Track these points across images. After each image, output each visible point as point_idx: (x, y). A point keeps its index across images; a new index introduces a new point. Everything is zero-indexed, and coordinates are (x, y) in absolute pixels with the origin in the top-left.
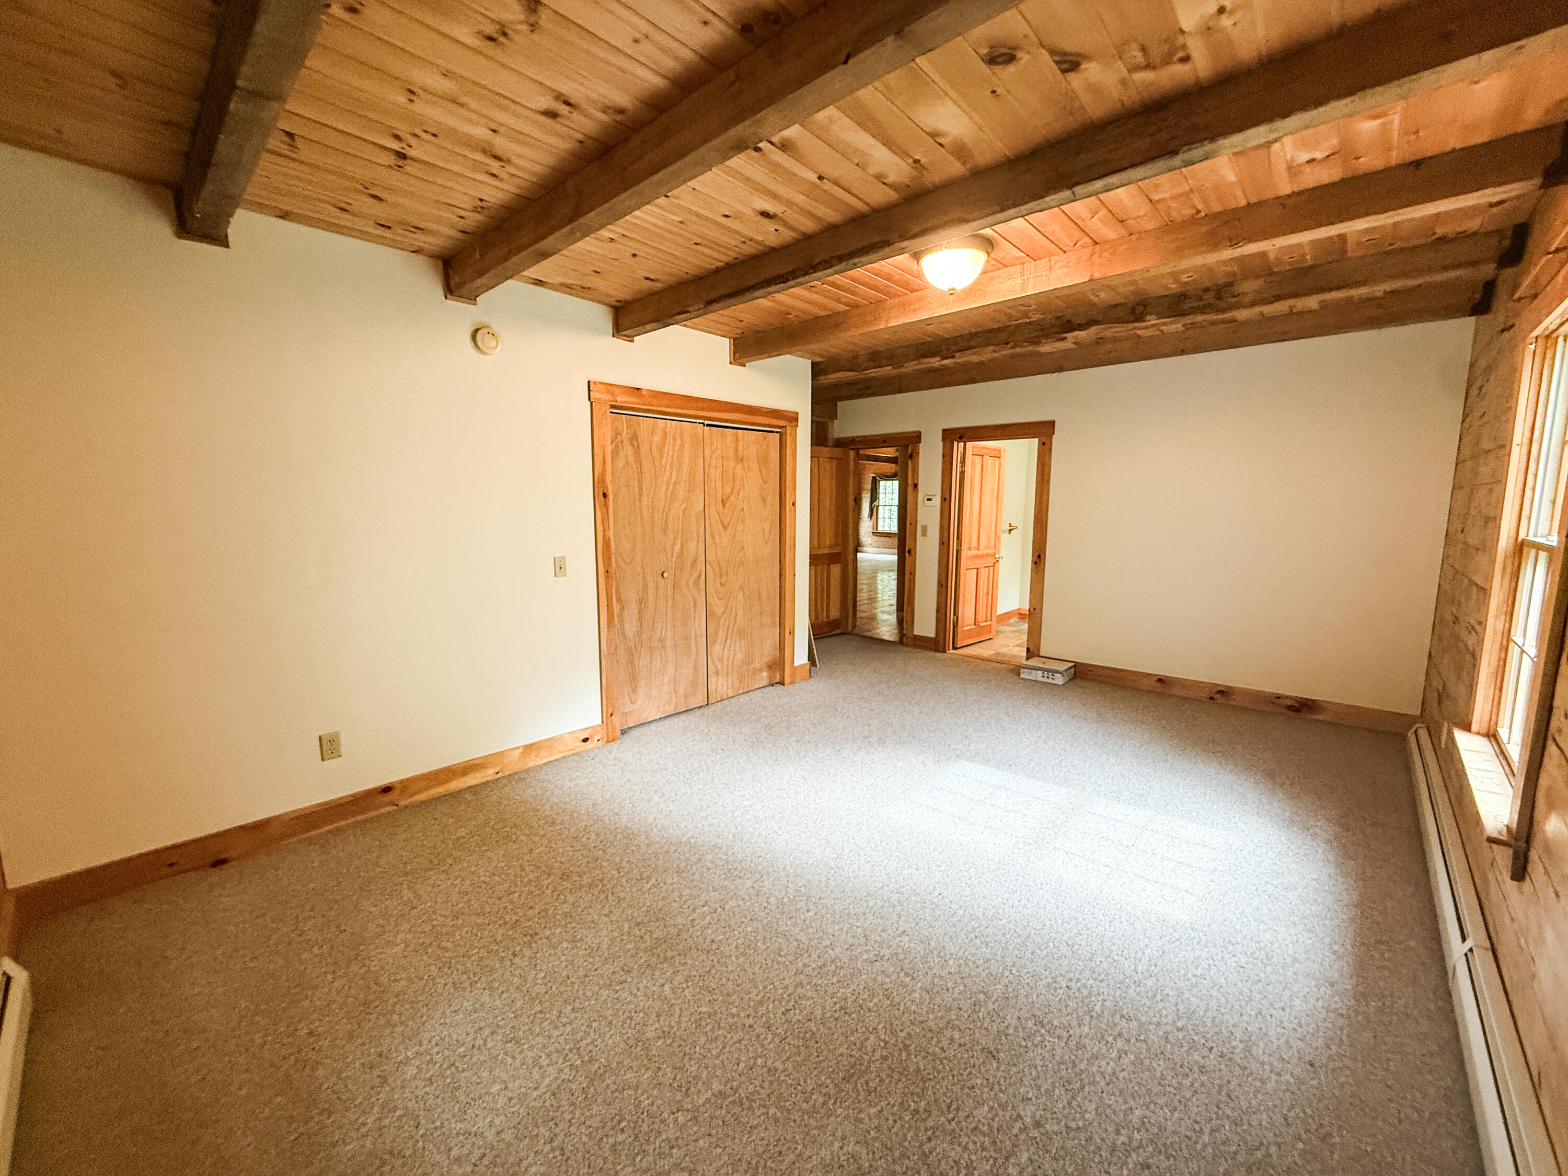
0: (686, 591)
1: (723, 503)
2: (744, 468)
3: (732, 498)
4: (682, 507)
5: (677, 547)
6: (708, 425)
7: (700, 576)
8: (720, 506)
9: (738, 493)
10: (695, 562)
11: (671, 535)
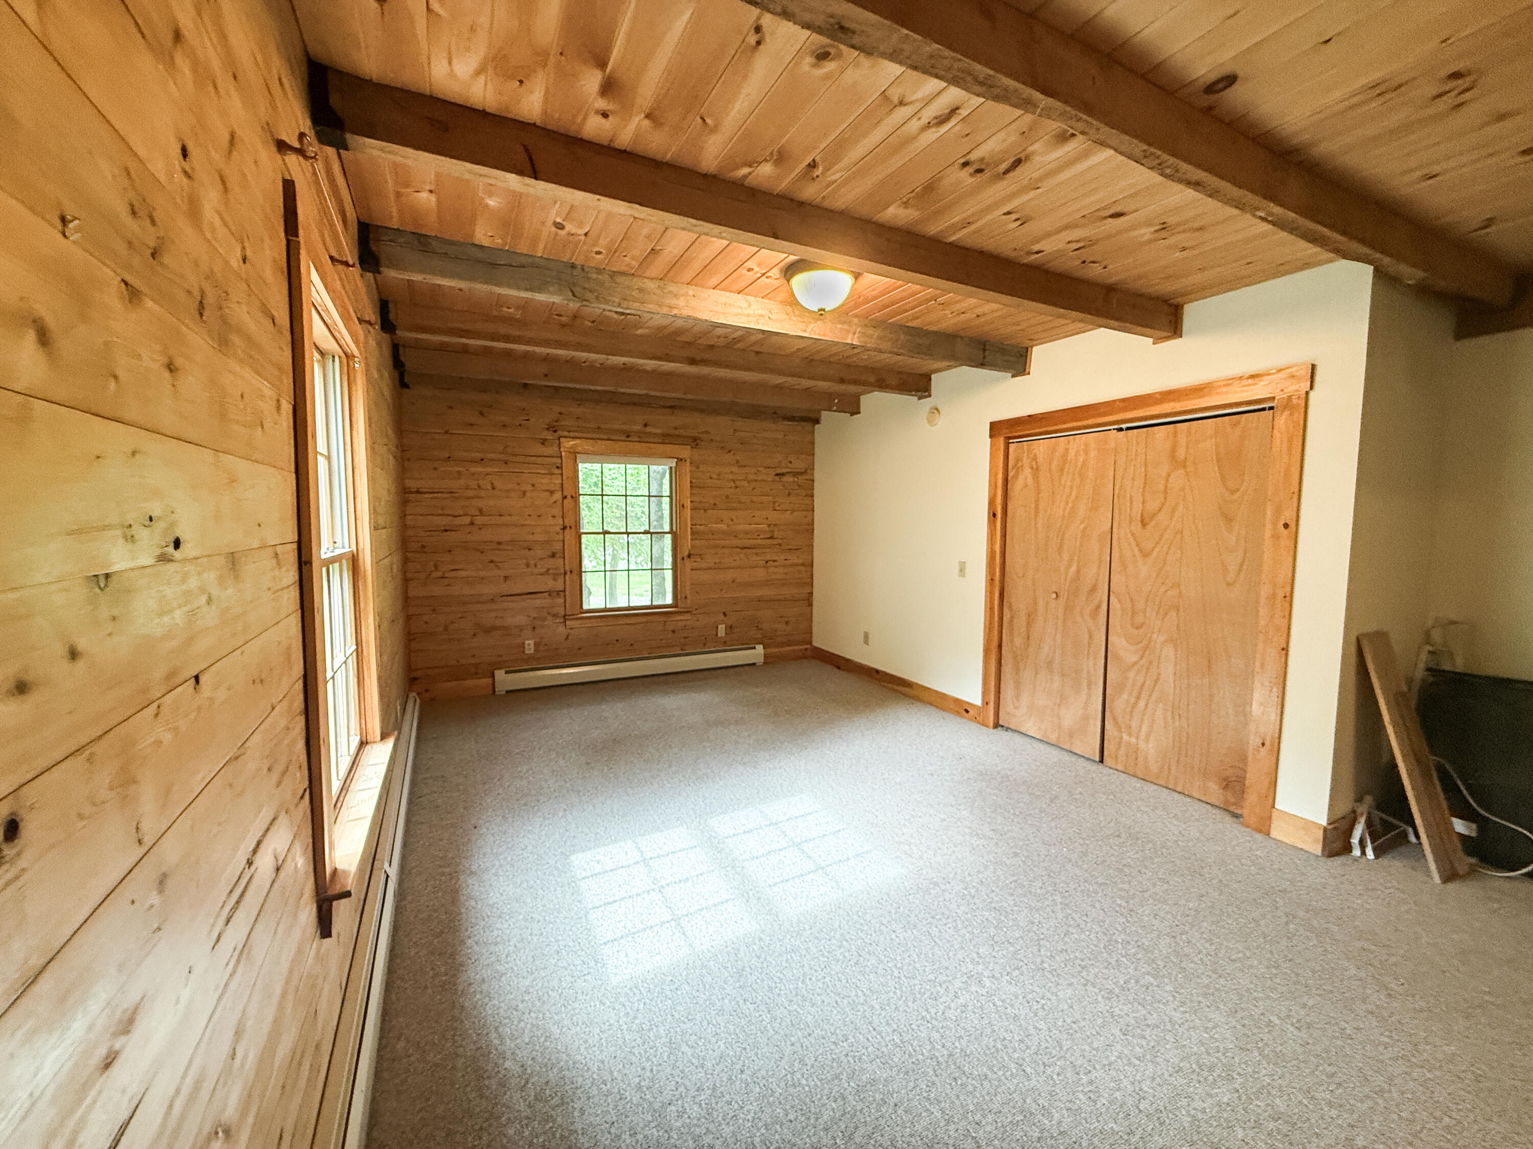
0: (1079, 619)
1: (1144, 524)
2: (1187, 474)
3: (1161, 516)
4: (1082, 527)
5: (1073, 569)
6: (1128, 429)
7: (1099, 606)
8: (1137, 527)
9: (1174, 510)
10: (1093, 589)
11: (1066, 557)
